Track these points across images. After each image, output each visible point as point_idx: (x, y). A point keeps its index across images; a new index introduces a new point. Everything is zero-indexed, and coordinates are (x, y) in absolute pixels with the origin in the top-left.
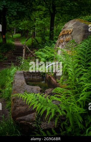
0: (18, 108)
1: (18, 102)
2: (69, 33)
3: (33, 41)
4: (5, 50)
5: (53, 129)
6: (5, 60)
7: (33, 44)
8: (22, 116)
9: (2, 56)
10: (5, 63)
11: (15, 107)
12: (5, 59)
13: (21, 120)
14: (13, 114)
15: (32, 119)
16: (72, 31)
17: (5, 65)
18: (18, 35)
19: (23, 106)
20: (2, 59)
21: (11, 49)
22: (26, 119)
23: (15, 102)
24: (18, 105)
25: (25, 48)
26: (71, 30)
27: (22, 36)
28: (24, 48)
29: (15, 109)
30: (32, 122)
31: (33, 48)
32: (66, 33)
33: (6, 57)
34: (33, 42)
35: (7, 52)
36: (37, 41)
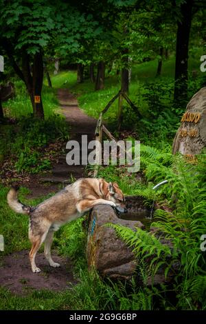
0: (106, 255)
1: (105, 245)
2: (196, 121)
3: (123, 108)
4: (42, 139)
5: (161, 284)
6: (45, 168)
7: (121, 117)
8: (112, 267)
9: (35, 159)
10: (46, 179)
11: (102, 253)
12: (44, 165)
13: (112, 273)
14: (98, 263)
15: (129, 271)
16: (200, 119)
17: (45, 185)
18: (70, 77)
19: (115, 251)
20: (36, 166)
21: (58, 135)
22: (120, 271)
23: (102, 245)
24: (105, 250)
25: (100, 133)
26: (199, 114)
27: (82, 80)
28: (98, 135)
29: (101, 256)
30: (129, 275)
31: (122, 130)
32: (191, 119)
33: (46, 161)
34: (122, 113)
35: (47, 145)
36: (135, 109)
